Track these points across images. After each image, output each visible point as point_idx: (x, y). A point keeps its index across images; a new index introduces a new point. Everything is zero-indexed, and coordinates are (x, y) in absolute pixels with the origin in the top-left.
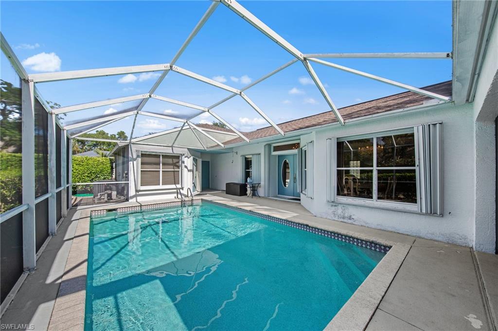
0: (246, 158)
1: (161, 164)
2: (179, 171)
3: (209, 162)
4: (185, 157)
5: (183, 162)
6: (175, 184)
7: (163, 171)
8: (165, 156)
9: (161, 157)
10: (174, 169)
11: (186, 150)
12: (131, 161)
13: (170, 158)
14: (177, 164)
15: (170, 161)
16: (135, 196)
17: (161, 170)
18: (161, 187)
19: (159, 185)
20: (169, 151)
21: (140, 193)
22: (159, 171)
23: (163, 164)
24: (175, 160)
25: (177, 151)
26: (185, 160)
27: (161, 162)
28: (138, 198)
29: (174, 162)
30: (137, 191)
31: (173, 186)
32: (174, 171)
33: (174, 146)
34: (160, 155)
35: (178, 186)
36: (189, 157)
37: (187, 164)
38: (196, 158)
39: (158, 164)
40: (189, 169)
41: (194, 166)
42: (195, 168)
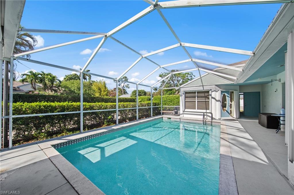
1: (196, 97)
2: (209, 101)
3: (260, 92)
4: (212, 92)
5: (211, 95)
7: (198, 101)
8: (198, 92)
9: (196, 93)
11: (214, 86)
12: (181, 96)
13: (203, 93)
14: (208, 97)
15: (203, 95)
16: (183, 114)
17: (196, 101)
18: (196, 110)
19: (195, 109)
20: (201, 89)
21: (185, 113)
22: (195, 101)
23: (198, 97)
24: (206, 94)
25: (206, 88)
26: (213, 94)
27: (196, 96)
28: (184, 115)
29: (206, 95)
30: (184, 111)
31: (205, 111)
32: (206, 101)
34: (196, 92)
35: (208, 111)
36: (217, 91)
37: (215, 96)
38: (230, 91)
39: (195, 97)
40: (217, 100)
41: (227, 97)
42: (228, 99)
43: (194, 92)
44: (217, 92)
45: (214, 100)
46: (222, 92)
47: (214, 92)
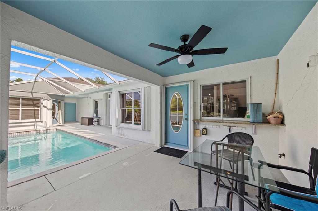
0: (95, 101)
1: (21, 105)
2: (39, 110)
3: (75, 103)
4: (44, 100)
5: (42, 103)
6: (35, 119)
7: (22, 110)
8: (23, 99)
9: (21, 100)
10: (34, 108)
11: (46, 95)
13: (31, 100)
14: (38, 105)
15: (30, 102)
18: (20, 121)
19: (18, 119)
20: (29, 95)
22: (19, 110)
23: (23, 105)
24: (35, 102)
25: (36, 96)
26: (45, 103)
27: (21, 103)
32: (34, 110)
33: (33, 91)
34: (20, 98)
35: (37, 120)
36: (49, 99)
37: (47, 105)
38: (58, 101)
39: (19, 105)
40: (48, 108)
41: (56, 106)
42: (56, 108)
43: (18, 98)
44: (48, 101)
45: (46, 108)
46: (53, 101)
47: (46, 101)
